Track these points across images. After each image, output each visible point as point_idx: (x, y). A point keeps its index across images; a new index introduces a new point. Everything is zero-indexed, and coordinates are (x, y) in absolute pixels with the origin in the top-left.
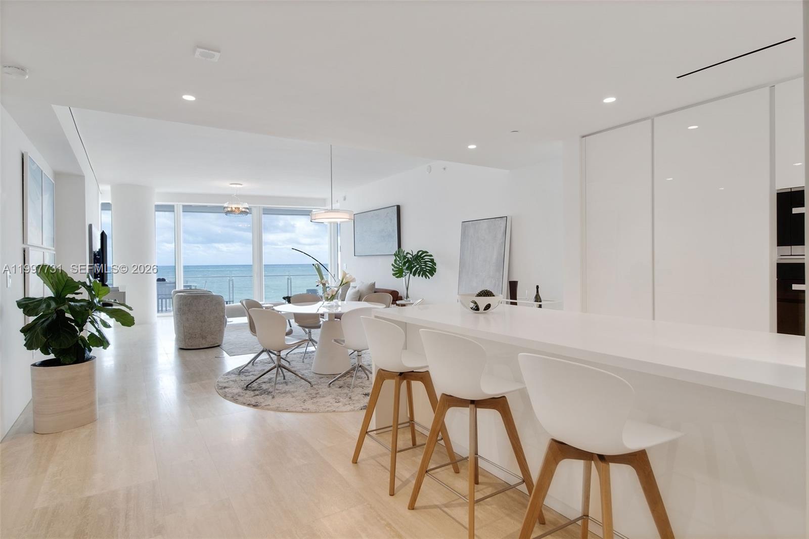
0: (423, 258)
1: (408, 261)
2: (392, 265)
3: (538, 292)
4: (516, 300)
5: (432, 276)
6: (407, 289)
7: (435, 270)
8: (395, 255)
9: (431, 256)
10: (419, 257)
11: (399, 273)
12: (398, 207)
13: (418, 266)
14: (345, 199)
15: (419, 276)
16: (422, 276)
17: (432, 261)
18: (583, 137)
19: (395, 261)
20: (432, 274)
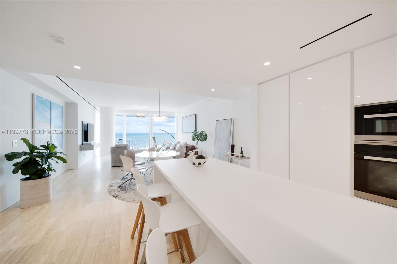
0: (203, 134)
1: (197, 135)
2: (192, 136)
3: (242, 150)
4: (234, 153)
5: (205, 141)
6: (197, 146)
7: (207, 138)
8: (193, 132)
9: (206, 133)
10: (201, 134)
11: (194, 140)
12: (196, 115)
13: (200, 137)
14: (180, 112)
15: (200, 141)
16: (201, 141)
17: (206, 135)
18: (259, 84)
19: (193, 135)
20: (205, 140)
